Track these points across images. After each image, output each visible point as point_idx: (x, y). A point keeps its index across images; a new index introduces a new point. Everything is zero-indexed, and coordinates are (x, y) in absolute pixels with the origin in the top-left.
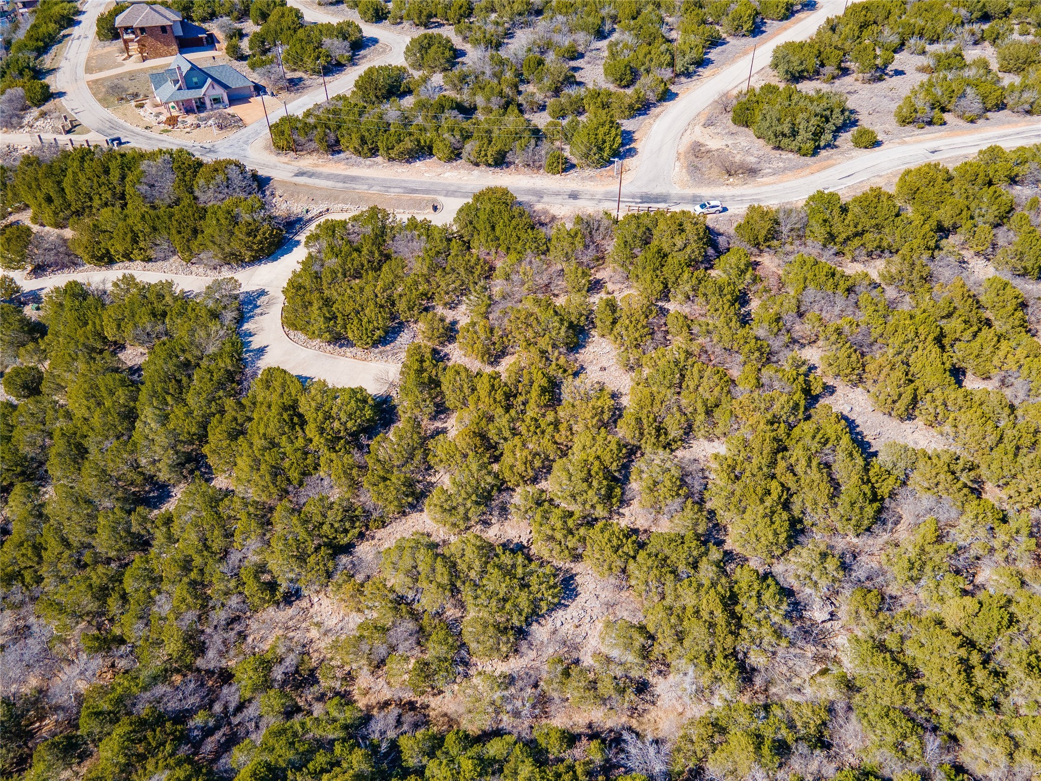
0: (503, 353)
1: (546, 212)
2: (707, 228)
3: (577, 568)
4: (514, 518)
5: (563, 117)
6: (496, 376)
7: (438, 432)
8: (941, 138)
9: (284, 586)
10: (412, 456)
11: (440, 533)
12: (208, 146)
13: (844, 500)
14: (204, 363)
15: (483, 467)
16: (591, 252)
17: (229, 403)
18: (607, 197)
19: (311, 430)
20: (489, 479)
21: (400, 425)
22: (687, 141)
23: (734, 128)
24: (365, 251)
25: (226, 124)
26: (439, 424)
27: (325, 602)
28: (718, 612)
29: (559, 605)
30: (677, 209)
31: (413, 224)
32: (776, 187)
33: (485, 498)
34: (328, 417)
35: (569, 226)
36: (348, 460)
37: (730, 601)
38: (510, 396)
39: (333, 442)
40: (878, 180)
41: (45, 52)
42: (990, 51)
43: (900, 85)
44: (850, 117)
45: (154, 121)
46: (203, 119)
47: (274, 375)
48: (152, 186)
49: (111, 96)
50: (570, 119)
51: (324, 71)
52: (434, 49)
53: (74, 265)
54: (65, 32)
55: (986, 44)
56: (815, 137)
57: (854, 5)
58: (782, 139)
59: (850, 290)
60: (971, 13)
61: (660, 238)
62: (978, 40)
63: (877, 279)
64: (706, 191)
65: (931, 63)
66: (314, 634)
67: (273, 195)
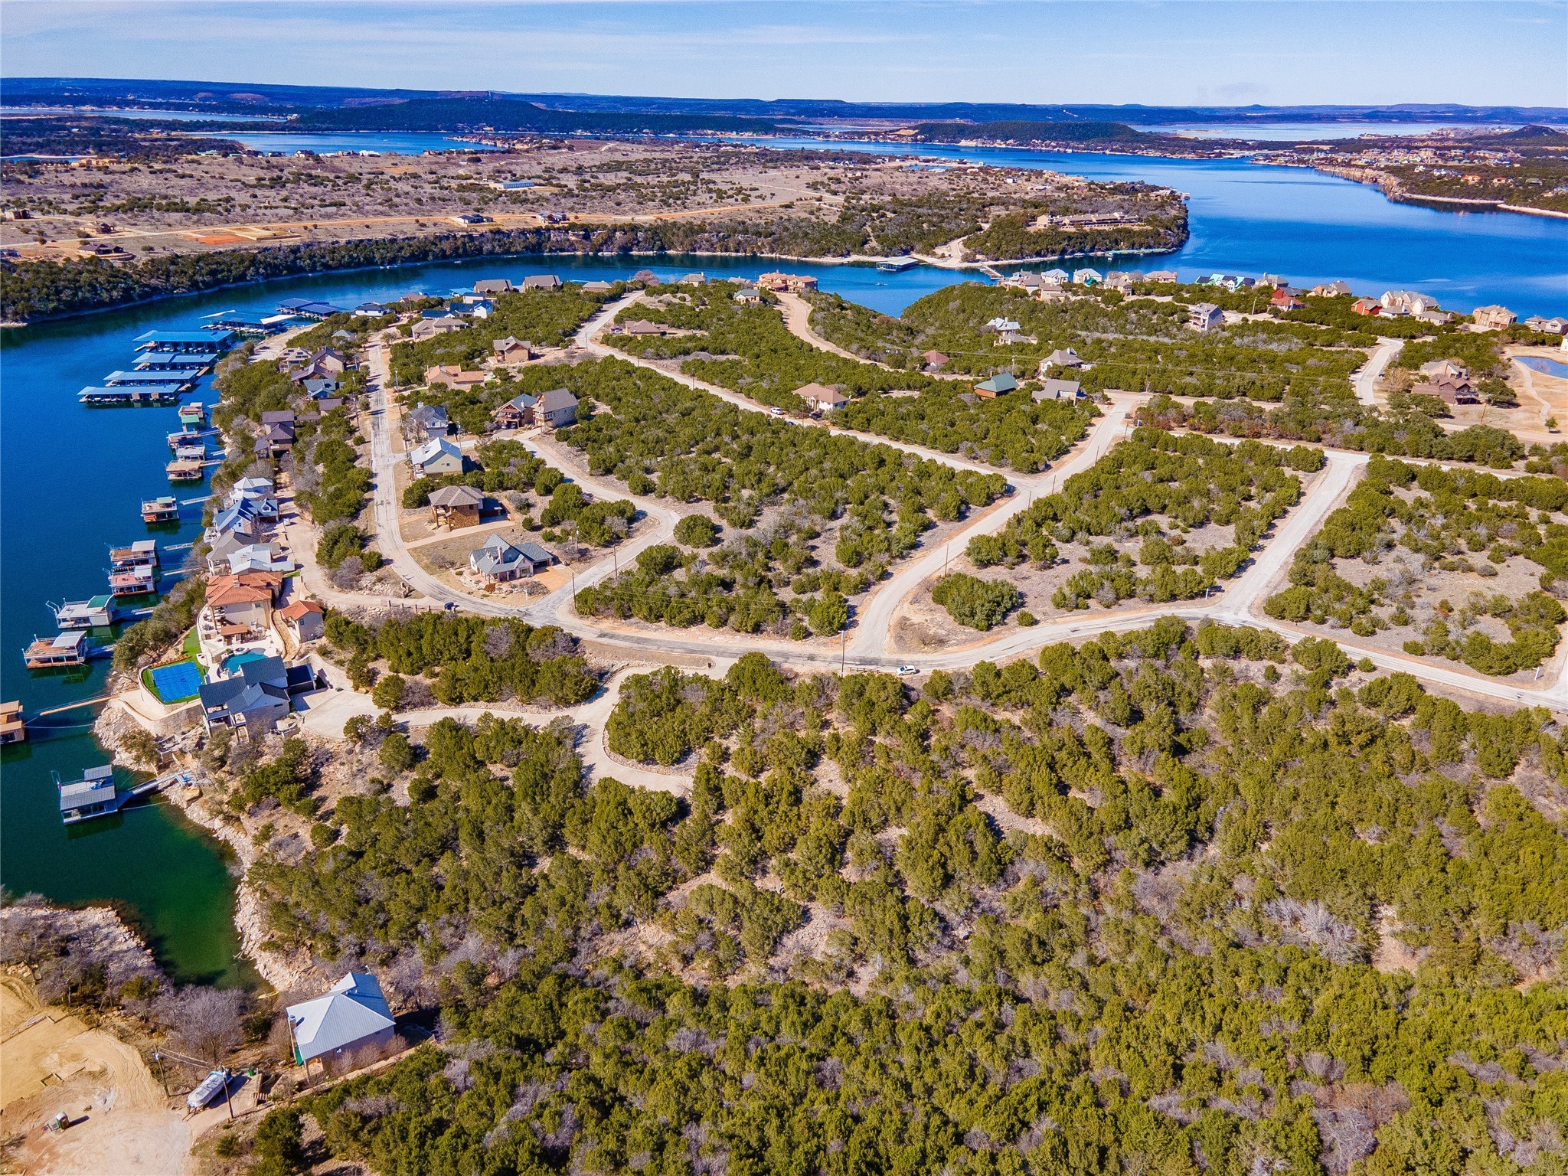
0: (762, 770)
1: (791, 670)
2: (903, 685)
3: (811, 905)
4: (772, 875)
5: (804, 592)
6: (758, 784)
7: (719, 822)
8: (1082, 620)
9: (624, 915)
10: (704, 835)
11: (724, 885)
12: (523, 610)
13: (978, 863)
14: (557, 775)
15: (751, 841)
16: (823, 701)
17: (577, 802)
18: (835, 660)
19: (637, 818)
20: (756, 850)
21: (693, 817)
22: (897, 615)
23: (934, 605)
24: (664, 698)
25: (536, 590)
26: (720, 816)
27: (648, 929)
28: (896, 922)
29: (799, 926)
30: (884, 670)
31: (697, 679)
32: (957, 655)
33: (753, 861)
34: (648, 809)
35: (808, 681)
36: (662, 837)
37: (904, 918)
38: (768, 797)
39: (652, 827)
40: (1030, 652)
41: (354, 516)
42: (1141, 544)
43: (1062, 574)
44: (1017, 601)
45: (474, 588)
46: (515, 586)
47: (607, 784)
48: (495, 646)
49: (432, 563)
50: (809, 595)
51: (608, 544)
52: (698, 529)
53: (430, 704)
54: (367, 496)
55: (1140, 537)
56: (989, 617)
57: (1039, 500)
58: (965, 617)
59: (997, 731)
60: (1131, 511)
61: (870, 692)
62: (1133, 534)
63: (1018, 723)
64: (906, 657)
65: (1089, 556)
66: (643, 948)
67: (584, 652)
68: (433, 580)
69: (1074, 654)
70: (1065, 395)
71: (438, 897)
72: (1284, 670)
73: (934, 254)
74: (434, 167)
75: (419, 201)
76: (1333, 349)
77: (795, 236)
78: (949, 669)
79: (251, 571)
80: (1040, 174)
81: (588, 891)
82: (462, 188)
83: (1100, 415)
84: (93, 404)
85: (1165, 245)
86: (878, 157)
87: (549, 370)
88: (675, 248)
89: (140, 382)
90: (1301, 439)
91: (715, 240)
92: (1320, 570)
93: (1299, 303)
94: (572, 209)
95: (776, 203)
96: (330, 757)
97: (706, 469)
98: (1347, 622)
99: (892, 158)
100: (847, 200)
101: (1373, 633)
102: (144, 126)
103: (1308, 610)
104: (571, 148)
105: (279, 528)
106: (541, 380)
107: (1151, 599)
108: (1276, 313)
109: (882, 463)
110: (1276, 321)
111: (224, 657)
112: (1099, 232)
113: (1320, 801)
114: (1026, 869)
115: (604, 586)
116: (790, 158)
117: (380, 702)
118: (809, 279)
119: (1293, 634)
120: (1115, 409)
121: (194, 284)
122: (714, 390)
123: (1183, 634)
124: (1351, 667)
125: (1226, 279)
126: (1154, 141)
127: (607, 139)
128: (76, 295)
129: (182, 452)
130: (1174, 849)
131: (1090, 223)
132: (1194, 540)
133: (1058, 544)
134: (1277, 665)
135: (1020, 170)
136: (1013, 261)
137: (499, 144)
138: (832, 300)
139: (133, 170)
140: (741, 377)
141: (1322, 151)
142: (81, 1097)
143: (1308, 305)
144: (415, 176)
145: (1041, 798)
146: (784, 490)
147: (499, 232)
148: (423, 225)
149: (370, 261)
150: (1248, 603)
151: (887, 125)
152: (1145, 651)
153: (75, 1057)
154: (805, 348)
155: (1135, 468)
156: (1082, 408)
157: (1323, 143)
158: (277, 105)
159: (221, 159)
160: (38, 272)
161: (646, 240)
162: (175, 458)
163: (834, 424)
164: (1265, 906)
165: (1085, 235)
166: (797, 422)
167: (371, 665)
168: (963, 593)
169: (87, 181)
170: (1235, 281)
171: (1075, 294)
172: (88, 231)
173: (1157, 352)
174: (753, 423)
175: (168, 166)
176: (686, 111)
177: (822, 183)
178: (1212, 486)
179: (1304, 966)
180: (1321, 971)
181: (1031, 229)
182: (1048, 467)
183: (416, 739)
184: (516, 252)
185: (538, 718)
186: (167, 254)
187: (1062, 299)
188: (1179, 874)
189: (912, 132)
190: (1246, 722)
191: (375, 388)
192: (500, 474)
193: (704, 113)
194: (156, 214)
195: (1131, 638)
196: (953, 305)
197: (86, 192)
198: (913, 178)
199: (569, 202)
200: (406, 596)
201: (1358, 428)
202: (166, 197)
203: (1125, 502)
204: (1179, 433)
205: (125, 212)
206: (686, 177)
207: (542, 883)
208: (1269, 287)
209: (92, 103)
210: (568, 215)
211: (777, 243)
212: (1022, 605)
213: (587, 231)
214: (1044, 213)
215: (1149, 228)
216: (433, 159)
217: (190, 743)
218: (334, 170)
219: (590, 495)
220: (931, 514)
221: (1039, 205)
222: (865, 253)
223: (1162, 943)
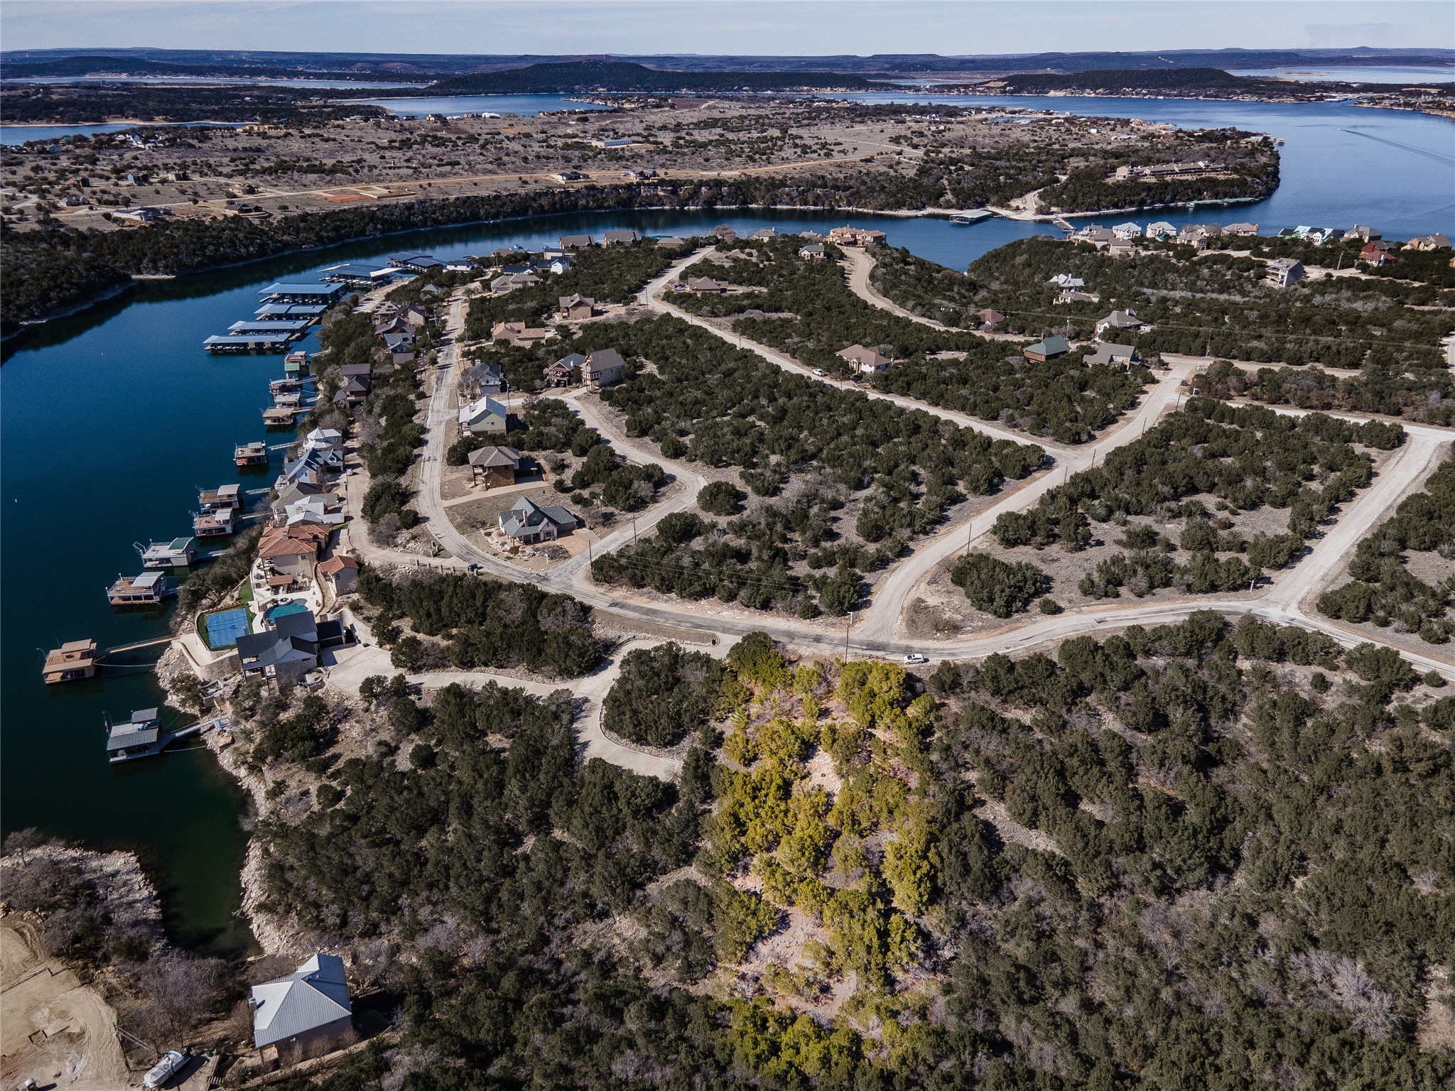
0: (755, 758)
1: (794, 652)
2: (909, 675)
3: (791, 910)
4: (753, 874)
5: (820, 567)
6: (748, 776)
7: (705, 812)
8: (1110, 609)
9: (600, 906)
10: (687, 826)
11: (703, 881)
12: (542, 574)
13: (971, 878)
14: (550, 751)
15: (734, 837)
16: (824, 688)
17: (566, 781)
18: (841, 643)
19: (622, 803)
20: (738, 846)
21: (681, 804)
22: (913, 595)
23: (952, 587)
24: (663, 676)
25: (557, 554)
26: (706, 806)
27: (624, 921)
28: (875, 940)
29: (775, 933)
30: (892, 658)
31: (697, 657)
32: (970, 644)
33: (734, 858)
34: (634, 795)
35: (810, 666)
36: (645, 825)
37: (883, 934)
38: (755, 789)
39: (635, 813)
40: (1049, 643)
41: (402, 472)
42: (1183, 527)
43: (1096, 556)
44: (1043, 584)
45: (499, 548)
46: (537, 550)
47: (598, 763)
48: (508, 612)
49: (464, 522)
50: (824, 570)
51: (632, 509)
52: (721, 496)
53: (444, 666)
54: (416, 451)
55: (1184, 519)
56: (1009, 603)
57: (1077, 474)
58: (983, 602)
59: (1004, 731)
60: (1175, 489)
61: (874, 682)
62: (1176, 515)
63: (1028, 723)
64: (917, 643)
65: (1124, 537)
66: (617, 941)
67: (594, 622)
68: (463, 539)
69: (1097, 647)
70: (1119, 359)
71: (421, 871)
72: (1336, 678)
73: (1008, 207)
74: (546, 127)
75: (525, 159)
76: (1426, 308)
77: (872, 190)
78: (960, 660)
79: (304, 522)
80: (1127, 122)
81: (567, 876)
82: (566, 147)
83: (1154, 381)
84: (217, 352)
85: (1251, 194)
86: (965, 109)
87: (606, 327)
88: (757, 202)
89: (258, 331)
90: (1378, 411)
91: (795, 194)
92: (1387, 564)
93: (1391, 257)
94: (663, 166)
95: (856, 157)
96: (347, 714)
97: (738, 433)
98: (1415, 625)
99: (979, 110)
100: (927, 153)
101: (1446, 640)
102: (305, 94)
103: (1369, 609)
104: (672, 107)
105: (343, 478)
106: (598, 337)
107: (1189, 589)
108: (1365, 268)
109: (916, 429)
110: (1364, 277)
111: (269, 606)
112: (1181, 182)
113: (1367, 837)
114: (1024, 887)
115: (621, 553)
116: (878, 113)
117: (397, 662)
118: (877, 233)
119: (1348, 637)
120: (1171, 374)
121: (320, 240)
122: (760, 350)
123: (1220, 630)
124: (1417, 679)
125: (1313, 231)
126: (1251, 86)
127: (710, 97)
128: (217, 250)
129: (280, 398)
130: (1192, 878)
131: (1173, 172)
132: (1243, 523)
133: (1094, 523)
134: (1326, 672)
135: (1107, 119)
136: (1089, 213)
137: (609, 103)
138: (896, 255)
139: (287, 135)
140: (789, 336)
141: (1429, 94)
142: (55, 1062)
143: (1402, 260)
144: (528, 136)
145: (1046, 809)
146: (813, 457)
147: (593, 188)
148: (526, 182)
149: (476, 216)
150: (1299, 598)
151: (978, 78)
152: (1176, 648)
153: (63, 1014)
154: (861, 305)
155: (1184, 442)
156: (1134, 373)
157: (1431, 86)
158: (421, 72)
159: (363, 124)
160: (188, 230)
161: (729, 194)
162: (274, 405)
163: (874, 387)
164: (1293, 957)
165: (1166, 185)
166: (836, 384)
167: (395, 623)
168: (983, 576)
169: (248, 145)
170: (1323, 233)
171: (1146, 248)
172: (236, 192)
173: (1224, 312)
174: (792, 385)
175: (317, 131)
176: (786, 68)
177: (905, 137)
178: (1269, 464)
179: (1331, 1042)
180: (1352, 1049)
181: (1110, 181)
182: (1092, 438)
183: (426, 702)
184: (609, 207)
185: (539, 688)
186: (300, 212)
187: (1132, 254)
188: (1197, 906)
189: (1001, 84)
190: (1286, 734)
191: (448, 342)
192: (541, 434)
193: (803, 70)
194: (296, 175)
195: (1161, 633)
196: (1019, 260)
197: (243, 155)
198: (996, 130)
199: (659, 159)
200: (435, 555)
201: (1445, 402)
202: (308, 160)
203: (1169, 480)
204: (1237, 403)
205: (270, 174)
206: (776, 133)
207: (522, 865)
208: (1360, 240)
209: (266, 75)
210: (658, 171)
211: (855, 197)
212: (1048, 590)
213: (675, 185)
214: (1124, 164)
215: (1236, 176)
216: (546, 119)
217: (228, 691)
218: (458, 131)
219: (624, 458)
220: (961, 487)
221: (1121, 156)
222: (940, 206)
223: (1166, 994)
